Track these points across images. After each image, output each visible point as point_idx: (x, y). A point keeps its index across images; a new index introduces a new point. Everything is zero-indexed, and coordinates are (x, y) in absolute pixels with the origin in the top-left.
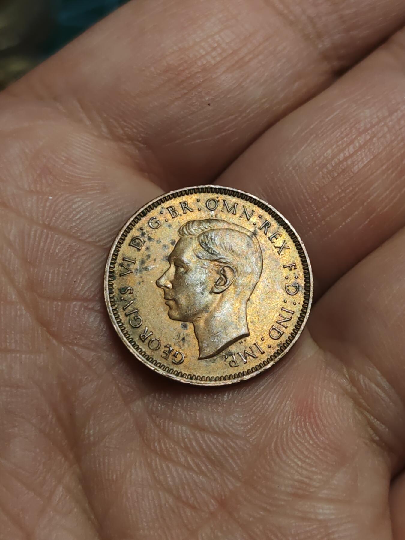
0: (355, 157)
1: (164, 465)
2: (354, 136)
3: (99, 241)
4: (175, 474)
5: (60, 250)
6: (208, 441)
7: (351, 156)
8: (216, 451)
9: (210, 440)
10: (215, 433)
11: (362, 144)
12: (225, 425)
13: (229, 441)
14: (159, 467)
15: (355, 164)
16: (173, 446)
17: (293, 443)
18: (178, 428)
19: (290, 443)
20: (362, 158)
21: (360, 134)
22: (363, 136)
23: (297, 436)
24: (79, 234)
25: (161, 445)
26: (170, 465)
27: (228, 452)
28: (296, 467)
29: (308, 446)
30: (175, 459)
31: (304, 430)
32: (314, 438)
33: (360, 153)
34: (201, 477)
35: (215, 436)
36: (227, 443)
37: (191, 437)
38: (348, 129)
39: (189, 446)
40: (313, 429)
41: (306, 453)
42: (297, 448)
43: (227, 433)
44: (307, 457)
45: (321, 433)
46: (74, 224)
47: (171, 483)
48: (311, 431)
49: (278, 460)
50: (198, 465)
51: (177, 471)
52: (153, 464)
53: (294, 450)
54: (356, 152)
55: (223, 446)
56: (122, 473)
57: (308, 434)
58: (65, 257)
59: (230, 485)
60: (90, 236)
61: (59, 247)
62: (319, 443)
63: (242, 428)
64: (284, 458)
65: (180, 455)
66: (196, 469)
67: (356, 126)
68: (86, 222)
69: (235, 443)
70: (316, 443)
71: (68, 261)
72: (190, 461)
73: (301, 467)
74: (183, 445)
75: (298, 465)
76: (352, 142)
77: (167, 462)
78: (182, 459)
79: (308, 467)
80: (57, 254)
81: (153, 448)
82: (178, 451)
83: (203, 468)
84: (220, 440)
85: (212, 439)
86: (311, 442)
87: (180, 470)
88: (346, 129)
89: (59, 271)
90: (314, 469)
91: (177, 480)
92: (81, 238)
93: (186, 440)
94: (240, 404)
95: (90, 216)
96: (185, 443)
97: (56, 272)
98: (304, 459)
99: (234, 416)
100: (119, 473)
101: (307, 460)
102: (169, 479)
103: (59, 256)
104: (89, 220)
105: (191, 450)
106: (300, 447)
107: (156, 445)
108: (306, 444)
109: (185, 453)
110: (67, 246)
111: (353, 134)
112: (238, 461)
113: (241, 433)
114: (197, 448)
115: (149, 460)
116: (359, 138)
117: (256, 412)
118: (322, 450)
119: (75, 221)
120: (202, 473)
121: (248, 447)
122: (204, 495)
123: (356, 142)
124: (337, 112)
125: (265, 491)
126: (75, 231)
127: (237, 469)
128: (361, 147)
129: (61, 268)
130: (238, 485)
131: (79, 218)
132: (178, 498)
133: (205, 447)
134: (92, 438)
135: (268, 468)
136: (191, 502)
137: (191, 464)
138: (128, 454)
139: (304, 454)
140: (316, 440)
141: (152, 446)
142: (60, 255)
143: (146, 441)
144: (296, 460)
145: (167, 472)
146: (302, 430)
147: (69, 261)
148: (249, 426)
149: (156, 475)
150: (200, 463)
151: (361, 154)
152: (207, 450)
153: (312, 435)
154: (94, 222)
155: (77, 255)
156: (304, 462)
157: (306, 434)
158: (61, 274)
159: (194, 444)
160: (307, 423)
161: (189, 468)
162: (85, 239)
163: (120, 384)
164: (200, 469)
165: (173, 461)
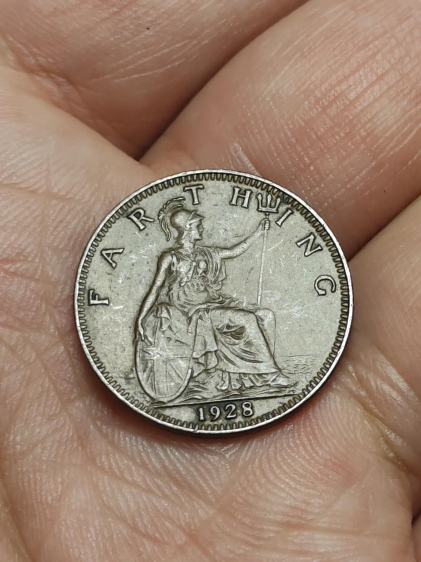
1: (114, 486)
4: (129, 497)
6: (172, 455)
7: (347, 78)
8: (181, 469)
9: (175, 456)
13: (199, 456)
14: (108, 488)
15: (351, 89)
16: (126, 461)
17: (284, 459)
18: (131, 439)
19: (279, 459)
20: (361, 81)
21: (359, 50)
23: (289, 451)
25: (110, 460)
27: (197, 470)
28: (287, 489)
29: (303, 463)
30: (130, 479)
31: (298, 442)
32: (311, 451)
33: (358, 74)
34: (163, 502)
35: (181, 450)
39: (147, 461)
40: (309, 441)
41: (301, 471)
42: (289, 465)
44: (301, 476)
45: (320, 446)
47: (124, 509)
48: (306, 442)
49: (263, 480)
50: (159, 487)
51: (132, 493)
52: (100, 484)
53: (285, 467)
56: (59, 494)
57: (303, 446)
59: (200, 512)
62: (317, 458)
64: (272, 478)
65: (135, 473)
66: (157, 492)
70: (313, 458)
72: (148, 481)
73: (295, 489)
74: (138, 461)
75: (290, 487)
76: (348, 60)
79: (303, 489)
81: (99, 465)
82: (133, 468)
83: (166, 490)
86: (307, 457)
87: (135, 491)
90: (311, 491)
91: (132, 504)
93: (143, 454)
96: (141, 458)
98: (298, 479)
100: (54, 495)
101: (302, 480)
102: (122, 504)
105: (150, 466)
106: (292, 464)
107: (103, 460)
108: (300, 460)
109: (142, 472)
112: (211, 482)
114: (157, 465)
115: (94, 479)
116: (357, 55)
118: (322, 467)
120: (165, 496)
122: (167, 524)
123: (352, 60)
124: (329, 23)
125: (247, 521)
127: (209, 492)
130: (211, 512)
132: (135, 528)
133: (167, 464)
134: (18, 447)
135: (251, 492)
136: (151, 533)
137: (151, 485)
138: (66, 471)
139: (299, 473)
140: (314, 455)
141: (98, 462)
143: (90, 455)
144: (287, 480)
146: (295, 443)
149: (105, 498)
150: (161, 484)
152: (170, 467)
153: (309, 447)
156: (298, 482)
157: (301, 448)
159: (153, 460)
160: (302, 433)
161: (149, 491)
163: (54, 378)
164: (162, 492)
165: (126, 481)
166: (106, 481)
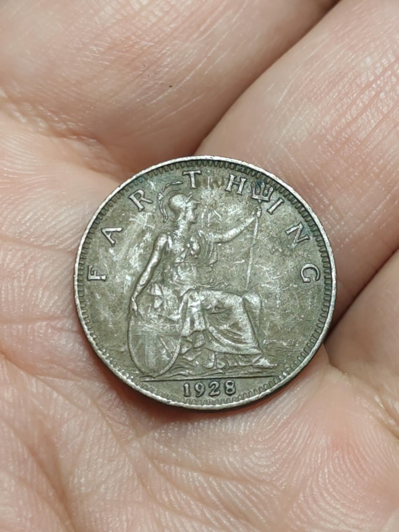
0: (360, 120)
1: (176, 521)
2: (355, 95)
3: (59, 244)
5: (11, 261)
6: (226, 489)
7: (355, 120)
8: (236, 501)
9: (229, 489)
10: (232, 478)
11: (367, 102)
12: (245, 468)
13: (251, 487)
15: (360, 130)
18: (187, 475)
20: (369, 121)
21: (363, 91)
22: (367, 92)
24: (32, 240)
25: (170, 497)
26: (184, 520)
27: (252, 501)
30: (190, 513)
33: (365, 114)
35: (234, 483)
36: (249, 490)
37: (205, 485)
38: (347, 86)
39: (204, 496)
43: (248, 477)
46: (24, 228)
50: (217, 519)
51: (193, 526)
52: (163, 520)
54: (360, 115)
55: (244, 494)
58: (18, 267)
60: (47, 240)
61: (9, 256)
63: (266, 470)
65: (194, 507)
66: (216, 524)
67: (356, 81)
68: (38, 223)
69: (259, 489)
71: (22, 272)
72: (208, 515)
74: (196, 495)
76: (354, 102)
77: (180, 517)
78: (198, 513)
80: (8, 265)
82: (192, 502)
83: (225, 522)
84: (240, 486)
85: (230, 486)
87: (196, 525)
88: (344, 87)
89: (12, 285)
92: (35, 243)
93: (200, 489)
94: (260, 439)
95: (42, 215)
96: (198, 493)
97: (9, 287)
99: (255, 456)
103: (11, 267)
104: (42, 219)
105: (207, 500)
109: (201, 506)
110: (19, 254)
111: (354, 92)
112: (265, 512)
113: (264, 477)
114: (213, 498)
116: (362, 96)
117: (281, 449)
119: (25, 224)
120: (224, 528)
121: (276, 493)
123: (358, 102)
124: (331, 65)
126: (26, 236)
127: (264, 521)
128: (365, 108)
129: (15, 281)
131: (30, 219)
133: (222, 497)
134: (83, 488)
137: (210, 517)
141: (159, 499)
142: (11, 265)
145: (180, 529)
147: (25, 272)
148: (274, 468)
150: (220, 516)
151: (367, 116)
154: (48, 221)
155: (34, 264)
158: (16, 290)
159: (209, 492)
161: (208, 523)
162: (41, 244)
164: (221, 523)
165: (187, 516)
166: (167, 516)
